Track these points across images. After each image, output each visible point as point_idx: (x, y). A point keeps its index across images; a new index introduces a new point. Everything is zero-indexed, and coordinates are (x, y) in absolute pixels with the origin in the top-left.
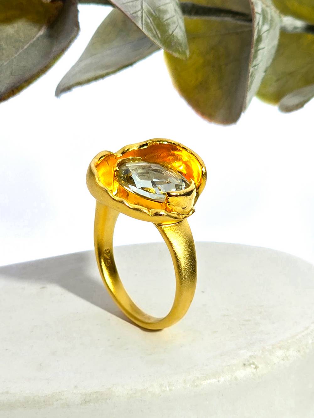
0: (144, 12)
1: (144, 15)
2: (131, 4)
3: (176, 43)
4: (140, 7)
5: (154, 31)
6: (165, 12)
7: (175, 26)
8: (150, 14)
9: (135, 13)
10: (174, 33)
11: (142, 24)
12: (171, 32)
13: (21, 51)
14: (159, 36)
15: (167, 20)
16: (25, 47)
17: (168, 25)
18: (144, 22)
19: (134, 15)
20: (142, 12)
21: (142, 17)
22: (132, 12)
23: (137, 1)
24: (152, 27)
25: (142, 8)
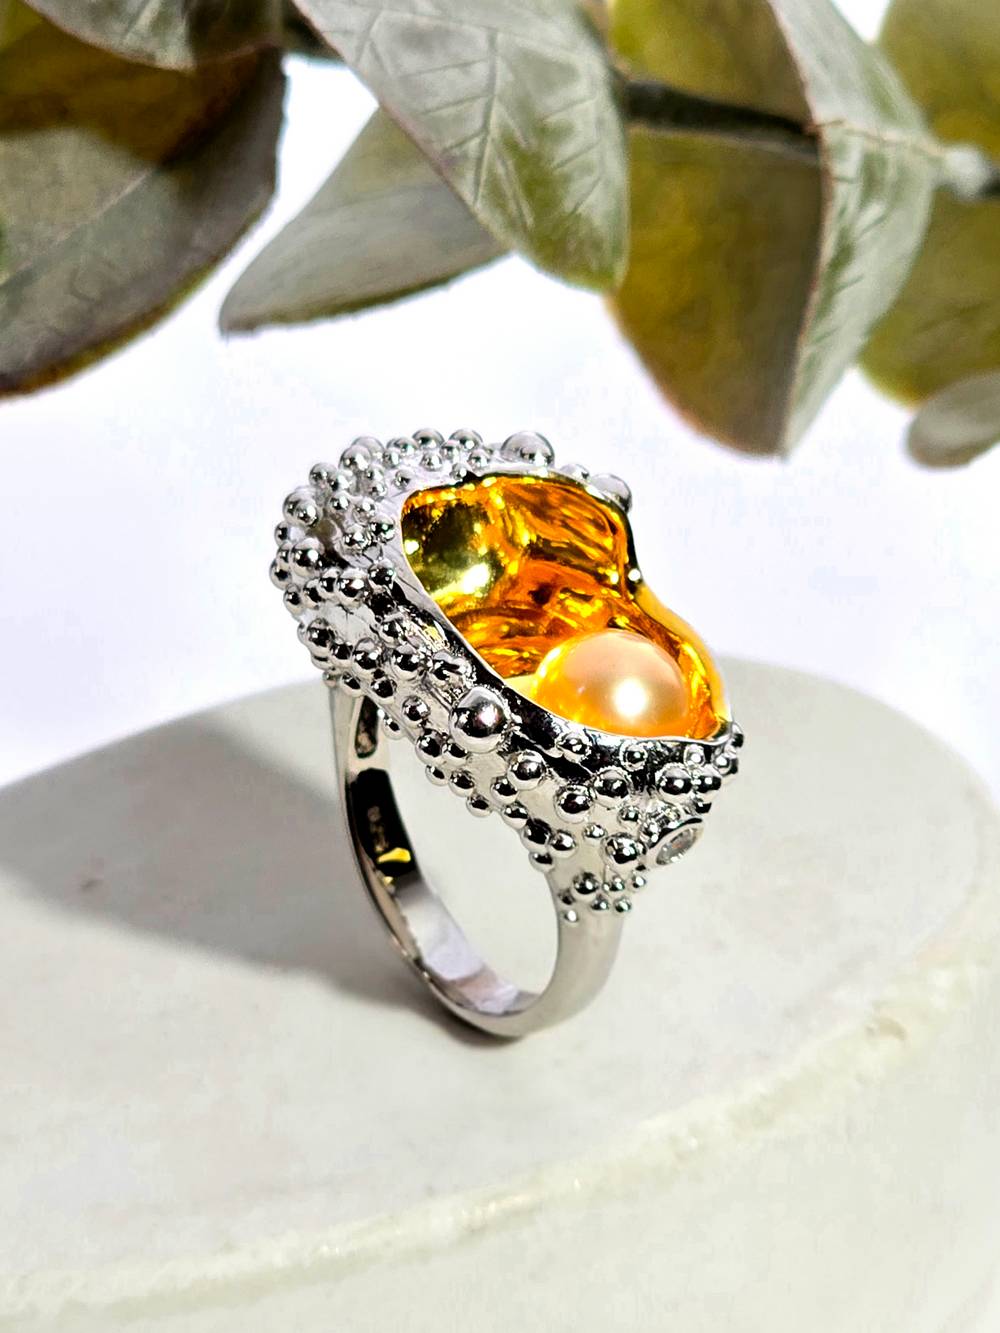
0: (489, 139)
1: (489, 150)
2: (452, 110)
3: (581, 243)
4: (477, 123)
5: (512, 207)
6: (562, 133)
7: (588, 180)
8: (510, 145)
9: (460, 144)
10: (581, 209)
11: (477, 183)
12: (569, 209)
13: (114, 200)
14: (530, 221)
15: (561, 165)
17: (567, 179)
18: (484, 177)
19: (456, 152)
20: (483, 143)
21: (480, 160)
22: (449, 143)
23: (474, 98)
24: (509, 193)
25: (485, 127)
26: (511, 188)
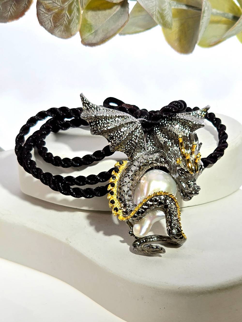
1: (157, 13)
2: (152, 8)
3: (168, 24)
4: (155, 10)
5: (160, 20)
6: (165, 10)
7: (168, 16)
8: (159, 12)
9: (153, 13)
10: (168, 20)
11: (155, 18)
12: (166, 20)
13: (107, 20)
14: (162, 22)
15: (165, 14)
16: (109, 18)
17: (166, 16)
18: (156, 17)
19: (153, 14)
20: (156, 12)
21: (156, 14)
22: (152, 13)
23: (154, 6)
24: (159, 19)
25: (156, 10)
26: (159, 18)
